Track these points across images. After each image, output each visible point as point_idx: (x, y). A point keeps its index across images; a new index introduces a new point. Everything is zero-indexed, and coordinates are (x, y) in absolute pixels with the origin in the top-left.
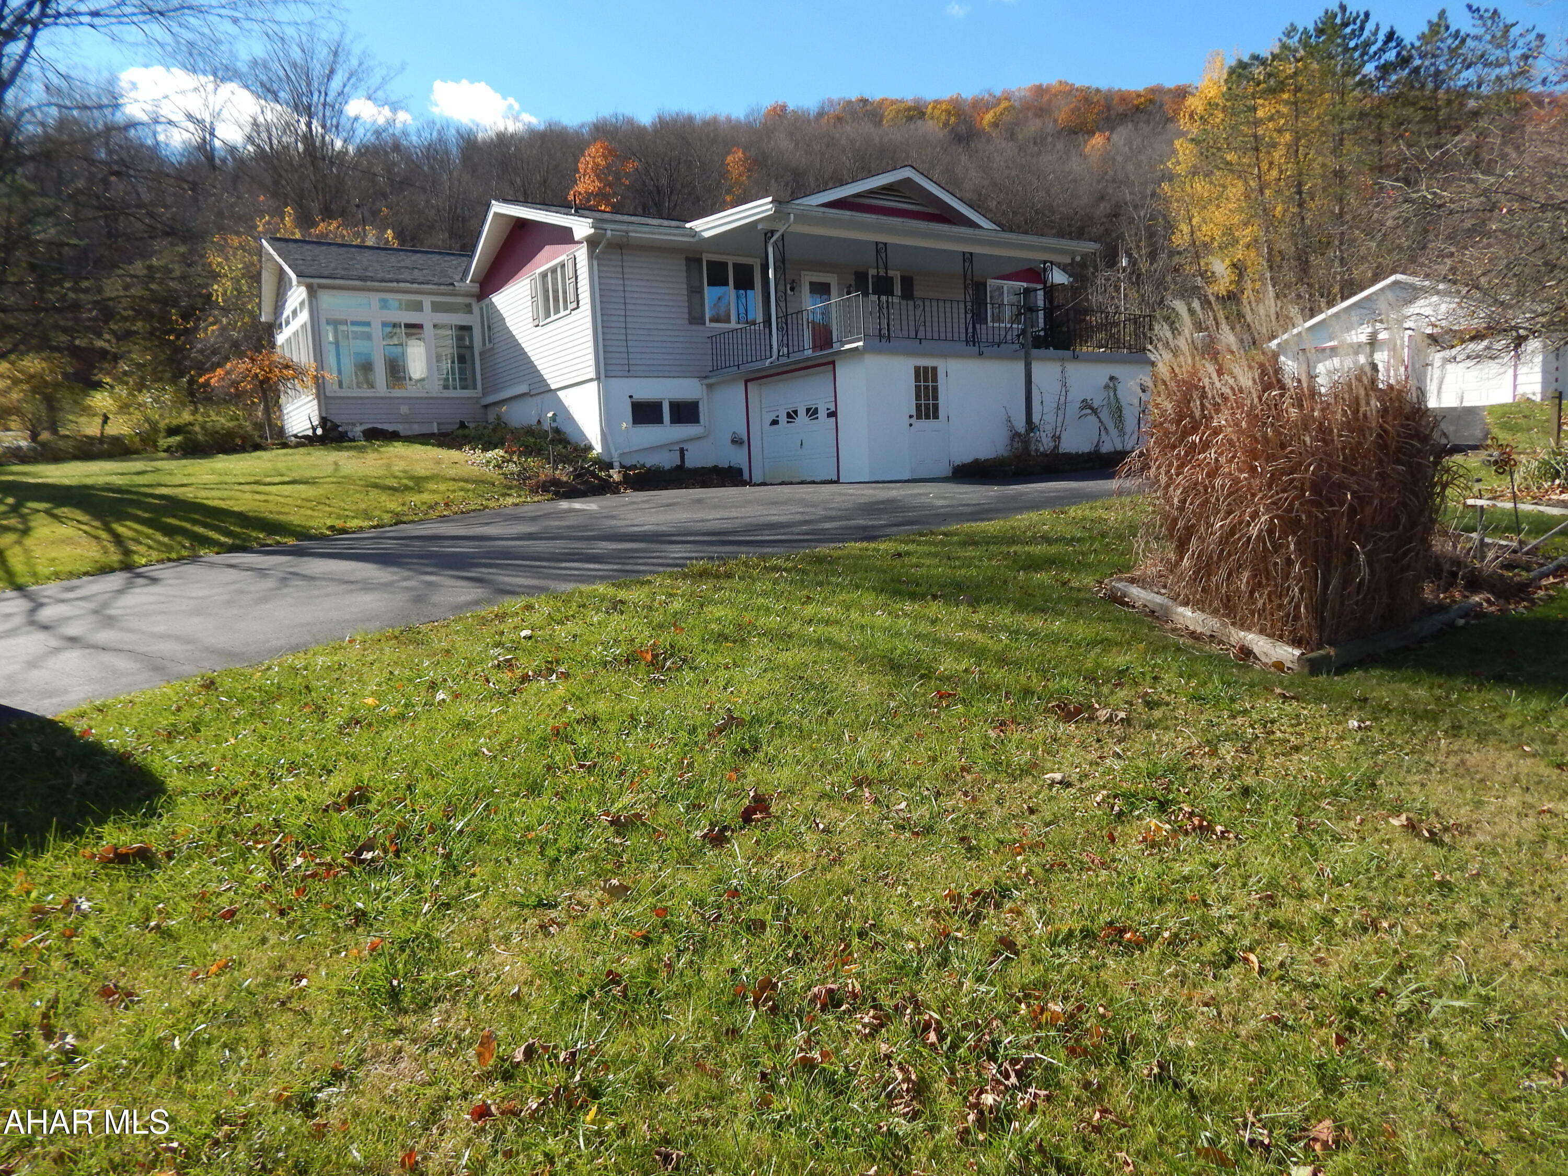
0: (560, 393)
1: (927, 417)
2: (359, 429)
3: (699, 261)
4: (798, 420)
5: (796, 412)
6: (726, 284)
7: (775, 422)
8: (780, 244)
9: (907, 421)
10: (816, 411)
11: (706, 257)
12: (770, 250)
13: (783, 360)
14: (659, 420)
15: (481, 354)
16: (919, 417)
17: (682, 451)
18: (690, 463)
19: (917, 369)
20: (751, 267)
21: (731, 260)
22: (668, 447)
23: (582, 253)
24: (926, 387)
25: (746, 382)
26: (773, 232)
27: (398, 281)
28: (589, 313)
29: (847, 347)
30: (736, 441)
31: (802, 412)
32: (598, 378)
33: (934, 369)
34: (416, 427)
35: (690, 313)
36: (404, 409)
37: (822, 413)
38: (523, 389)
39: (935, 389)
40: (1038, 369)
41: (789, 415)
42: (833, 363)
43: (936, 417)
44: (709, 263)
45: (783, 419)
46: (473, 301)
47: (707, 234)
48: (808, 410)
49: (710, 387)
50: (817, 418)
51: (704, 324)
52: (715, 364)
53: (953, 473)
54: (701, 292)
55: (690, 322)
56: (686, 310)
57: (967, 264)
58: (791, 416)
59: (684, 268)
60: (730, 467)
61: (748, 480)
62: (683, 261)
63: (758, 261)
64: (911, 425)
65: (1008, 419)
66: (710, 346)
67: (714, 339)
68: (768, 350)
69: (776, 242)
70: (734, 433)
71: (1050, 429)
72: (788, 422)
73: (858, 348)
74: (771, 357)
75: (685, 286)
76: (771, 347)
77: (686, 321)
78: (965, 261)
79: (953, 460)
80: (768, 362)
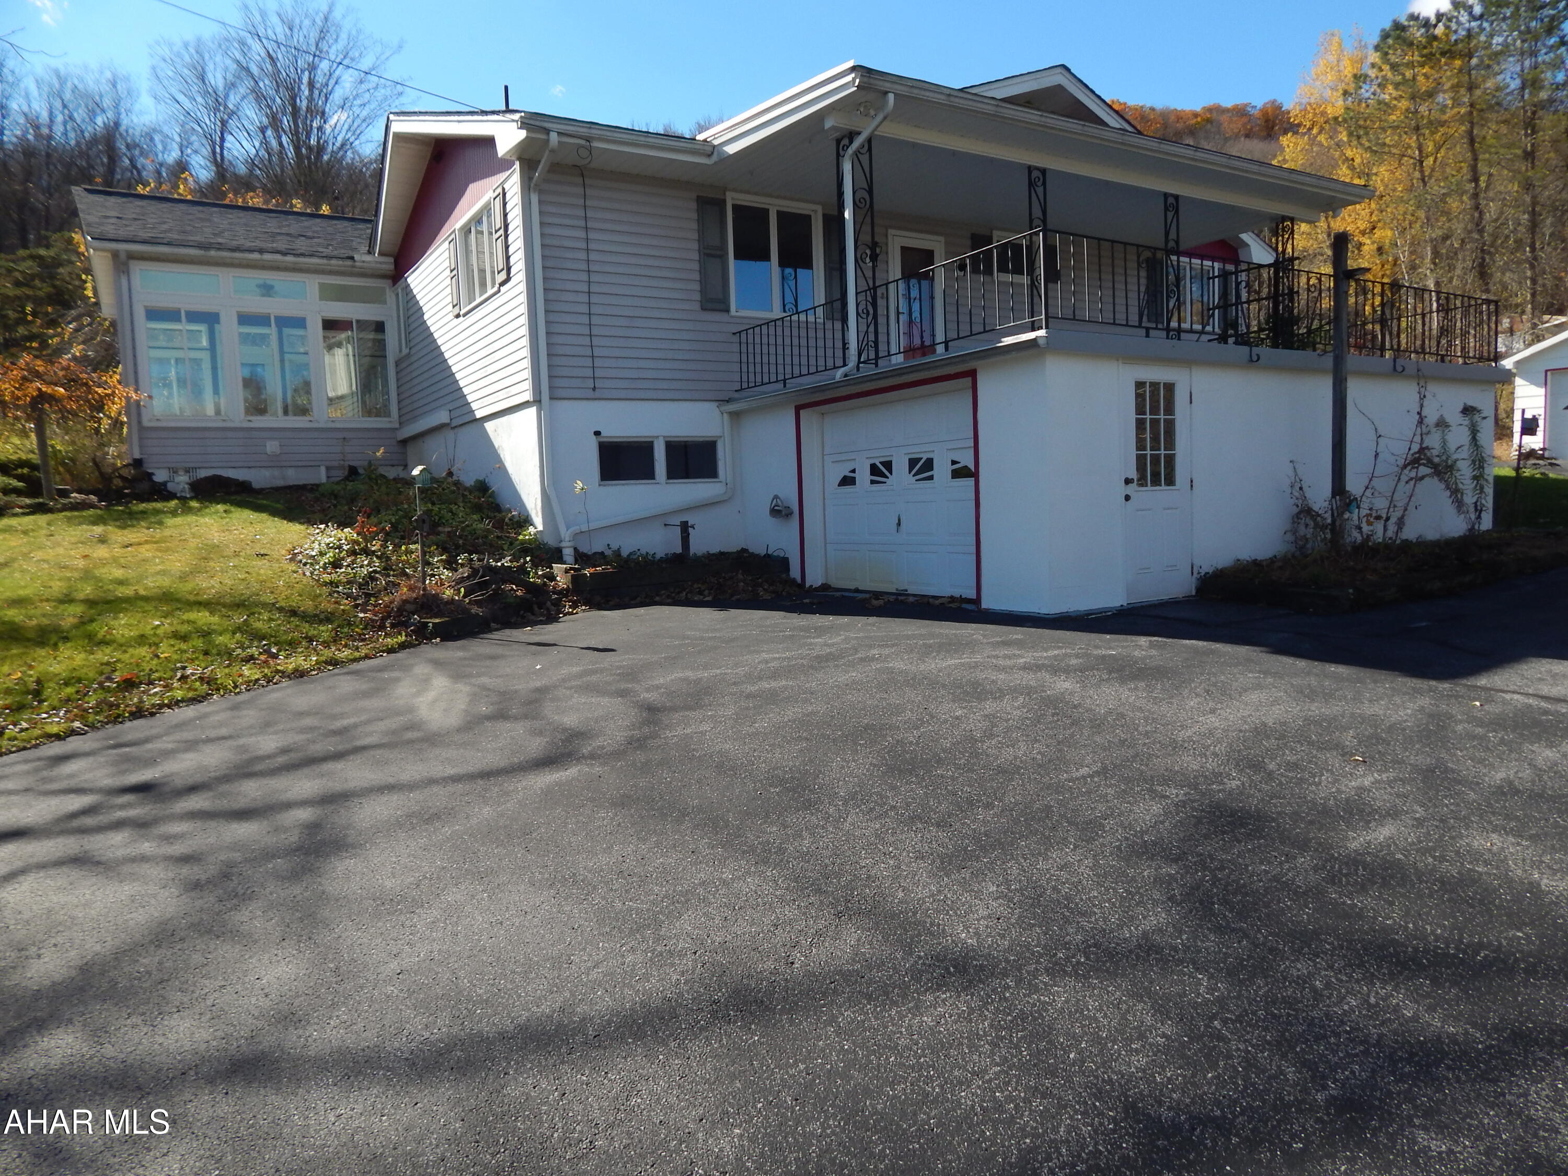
0: (489, 426)
1: (1156, 481)
2: (181, 482)
3: (721, 205)
4: (892, 480)
5: (888, 465)
6: (766, 257)
7: (848, 481)
8: (865, 159)
9: (1123, 490)
10: (929, 465)
11: (731, 199)
12: (847, 167)
13: (868, 370)
14: (648, 473)
16: (1142, 482)
17: (685, 527)
18: (700, 545)
19: (1140, 385)
20: (805, 220)
21: (774, 206)
22: (662, 518)
23: (513, 181)
24: (1155, 423)
25: (798, 409)
26: (852, 135)
27: (261, 251)
28: (522, 287)
29: (1008, 341)
30: (779, 511)
31: (901, 466)
32: (537, 401)
33: (1170, 388)
34: (291, 473)
35: (703, 292)
36: (272, 447)
37: (942, 470)
38: (442, 417)
39: (1170, 425)
40: (1355, 389)
41: (874, 470)
42: (972, 374)
43: (1170, 481)
44: (736, 208)
45: (863, 476)
46: (385, 284)
47: (731, 149)
48: (913, 462)
49: (736, 416)
50: (931, 478)
51: (728, 311)
52: (745, 378)
53: (1198, 590)
54: (723, 257)
55: (704, 309)
56: (697, 287)
57: (1170, 215)
58: (880, 471)
59: (694, 216)
60: (768, 556)
61: (799, 580)
62: (694, 205)
63: (819, 209)
64: (1127, 498)
65: (1298, 486)
66: (736, 348)
67: (743, 335)
68: (839, 353)
69: (857, 154)
70: (776, 497)
71: (1381, 504)
72: (873, 482)
73: (1033, 343)
74: (845, 365)
75: (695, 246)
76: (845, 347)
77: (697, 306)
78: (1166, 209)
79: (1197, 563)
80: (839, 374)
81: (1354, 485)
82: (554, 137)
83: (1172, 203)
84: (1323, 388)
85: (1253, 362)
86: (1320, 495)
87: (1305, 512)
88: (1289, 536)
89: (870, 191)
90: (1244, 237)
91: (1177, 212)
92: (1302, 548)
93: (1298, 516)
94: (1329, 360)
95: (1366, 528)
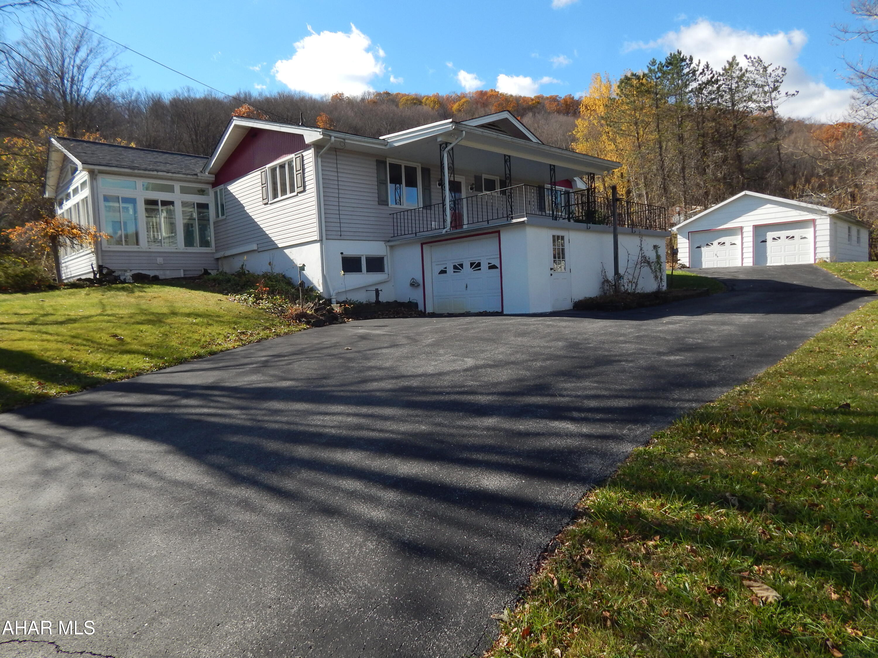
2: (128, 275)
3: (385, 162)
4: (463, 271)
5: (461, 265)
6: (401, 182)
7: (443, 272)
8: (451, 152)
9: (550, 272)
10: (479, 265)
11: (388, 162)
12: (446, 155)
13: (455, 230)
14: (359, 270)
15: (214, 223)
17: (377, 292)
18: (383, 298)
19: (554, 236)
20: (415, 169)
21: (403, 164)
22: (366, 288)
23: (309, 153)
24: (559, 249)
25: (422, 244)
26: (447, 144)
27: (157, 171)
29: (514, 221)
30: (414, 284)
31: (467, 265)
32: (321, 240)
33: (563, 238)
34: (168, 272)
35: (379, 197)
36: (160, 260)
37: (484, 266)
38: (254, 247)
39: (563, 250)
40: (621, 239)
41: (455, 267)
42: (499, 232)
44: (390, 164)
45: (450, 270)
46: (209, 187)
47: (396, 144)
48: (472, 264)
49: (391, 247)
50: (480, 269)
51: (388, 205)
52: (396, 232)
53: (574, 307)
54: (386, 184)
55: (379, 204)
56: (377, 195)
57: (552, 172)
58: (458, 268)
59: (375, 167)
60: (410, 302)
61: (423, 310)
62: (375, 163)
63: (420, 165)
64: (551, 275)
65: (604, 271)
66: (391, 220)
67: (395, 216)
68: (442, 223)
69: (448, 152)
70: (413, 279)
71: (631, 277)
72: (454, 272)
73: (523, 222)
74: (444, 228)
75: (376, 179)
76: (444, 221)
77: (377, 203)
78: (551, 170)
79: (573, 298)
80: (444, 231)
81: (621, 271)
82: (333, 138)
83: (552, 168)
84: (610, 238)
85: (588, 229)
86: (611, 275)
87: (607, 281)
88: (601, 290)
89: (453, 164)
90: (575, 178)
91: (554, 172)
92: (605, 293)
93: (603, 283)
94: (612, 229)
95: (626, 286)
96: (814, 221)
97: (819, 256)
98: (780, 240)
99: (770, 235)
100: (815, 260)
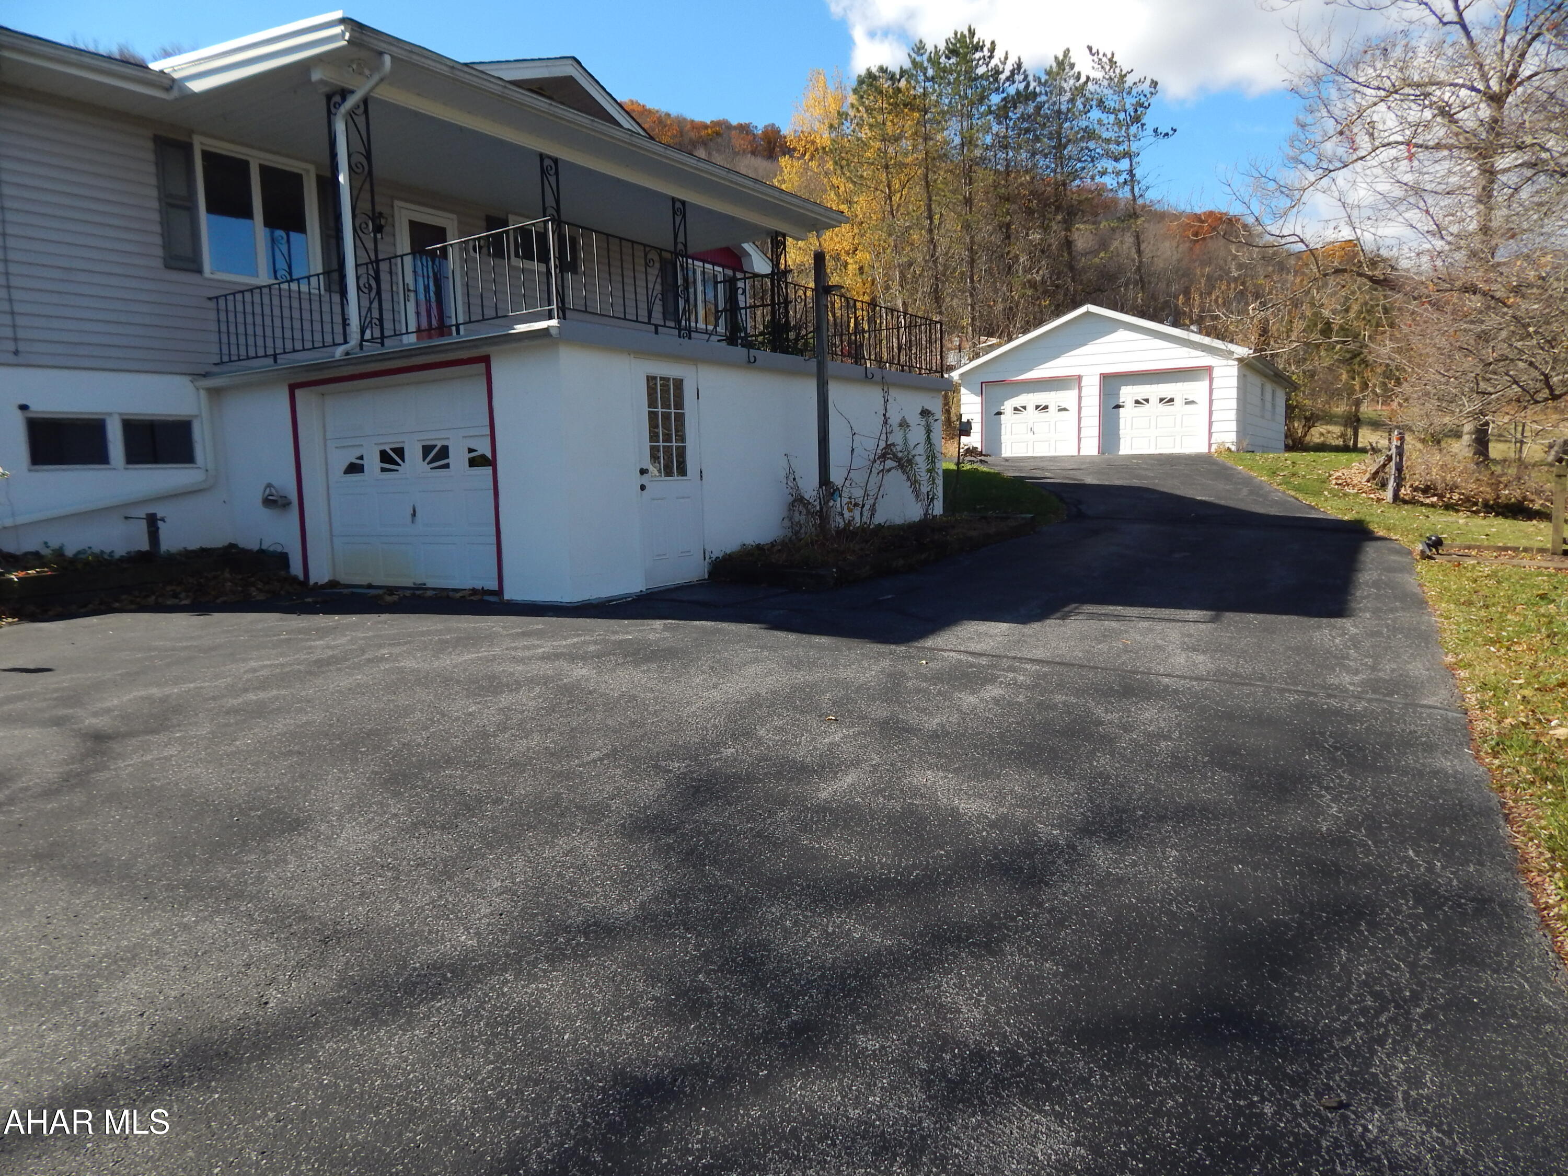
1: (669, 472)
3: (186, 148)
4: (405, 468)
5: (400, 452)
6: (247, 213)
7: (354, 468)
8: (361, 121)
9: (638, 480)
10: (444, 452)
11: (199, 144)
12: (340, 127)
13: (371, 349)
14: (99, 456)
16: (656, 472)
17: (152, 521)
18: (173, 541)
19: (651, 379)
20: (297, 179)
21: (255, 159)
22: (118, 511)
24: (666, 417)
25: (292, 388)
26: (344, 93)
29: (521, 328)
30: (274, 501)
31: (413, 453)
33: (679, 384)
35: (166, 247)
37: (458, 458)
39: (680, 418)
40: (835, 391)
41: (385, 457)
42: (486, 360)
43: (682, 471)
44: (207, 156)
45: (373, 463)
47: (196, 86)
48: (427, 450)
49: (215, 393)
50: (447, 466)
51: (199, 271)
52: (225, 350)
53: (710, 574)
54: (192, 209)
55: (168, 267)
56: (158, 240)
57: (678, 219)
58: (391, 458)
59: (151, 157)
60: (262, 551)
61: (301, 577)
62: (150, 145)
63: (312, 169)
64: (643, 488)
65: (791, 476)
66: (212, 315)
67: (222, 302)
68: (339, 329)
69: (351, 114)
70: (269, 486)
71: (858, 493)
72: (383, 470)
73: (546, 331)
74: (346, 342)
75: (154, 193)
76: (345, 323)
77: (159, 263)
78: (674, 213)
79: (708, 550)
80: (339, 352)
81: (836, 476)
83: (679, 208)
84: (809, 389)
85: (751, 363)
86: (810, 486)
87: (798, 500)
88: (787, 523)
89: (368, 156)
90: (746, 246)
91: (684, 216)
92: (796, 533)
93: (792, 504)
94: (813, 364)
95: (847, 515)
96: (1209, 369)
97: (1216, 438)
98: (1147, 405)
99: (1128, 394)
100: (1210, 445)
